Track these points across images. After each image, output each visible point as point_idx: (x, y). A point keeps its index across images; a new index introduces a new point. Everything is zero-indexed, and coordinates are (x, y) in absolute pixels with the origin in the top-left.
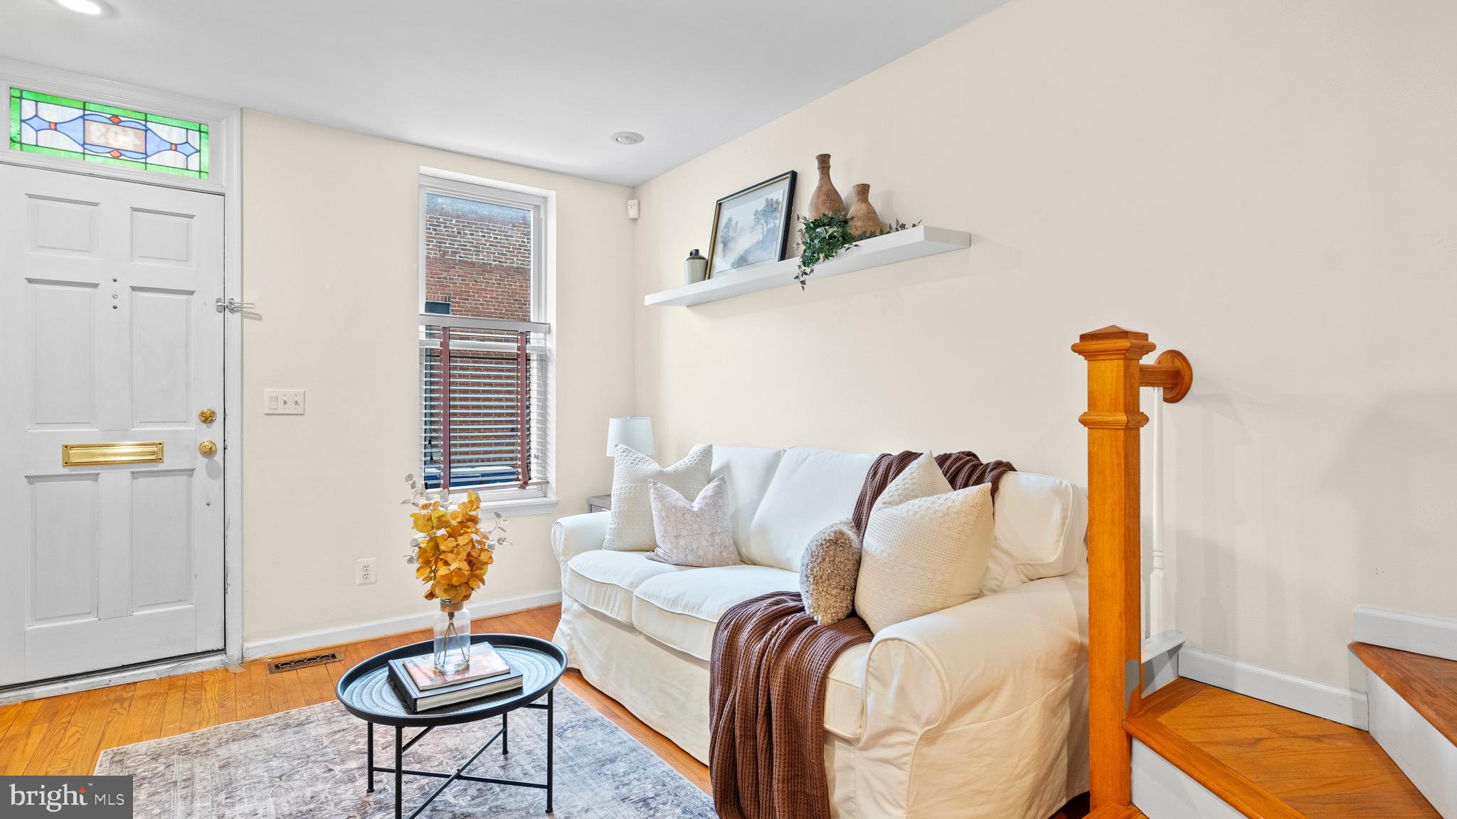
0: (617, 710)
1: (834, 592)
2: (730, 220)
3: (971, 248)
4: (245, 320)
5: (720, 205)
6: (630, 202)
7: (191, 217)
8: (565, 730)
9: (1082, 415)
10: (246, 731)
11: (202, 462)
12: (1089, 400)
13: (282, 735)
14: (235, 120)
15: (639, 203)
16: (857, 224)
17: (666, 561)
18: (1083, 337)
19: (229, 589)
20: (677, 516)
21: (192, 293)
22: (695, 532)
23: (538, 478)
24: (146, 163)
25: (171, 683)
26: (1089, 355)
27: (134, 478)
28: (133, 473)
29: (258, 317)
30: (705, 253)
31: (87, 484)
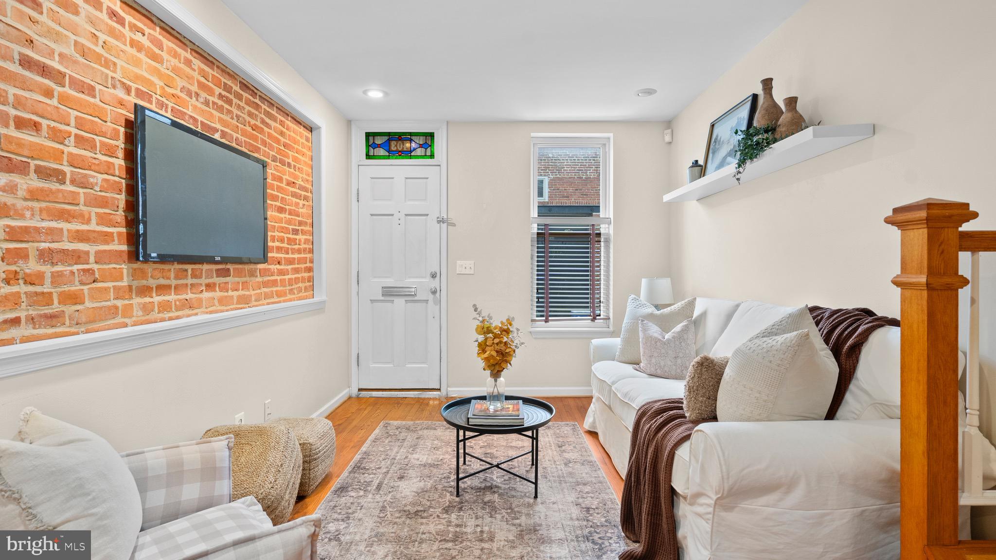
0: (607, 460)
1: (701, 399)
2: (717, 136)
3: (876, 136)
4: (449, 227)
5: (713, 126)
6: (666, 131)
7: (427, 178)
8: (570, 462)
9: (894, 278)
10: (433, 426)
11: (431, 297)
12: (902, 264)
13: (445, 431)
14: (445, 127)
15: (672, 131)
16: (782, 129)
17: (644, 372)
18: (895, 211)
19: (442, 359)
20: (653, 343)
21: (427, 215)
22: (663, 355)
23: (604, 315)
24: (411, 156)
25: (418, 400)
26: (900, 225)
27: (406, 303)
28: (406, 301)
29: (454, 225)
30: (701, 162)
31: (389, 304)
